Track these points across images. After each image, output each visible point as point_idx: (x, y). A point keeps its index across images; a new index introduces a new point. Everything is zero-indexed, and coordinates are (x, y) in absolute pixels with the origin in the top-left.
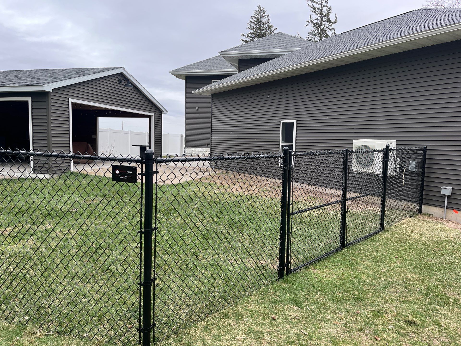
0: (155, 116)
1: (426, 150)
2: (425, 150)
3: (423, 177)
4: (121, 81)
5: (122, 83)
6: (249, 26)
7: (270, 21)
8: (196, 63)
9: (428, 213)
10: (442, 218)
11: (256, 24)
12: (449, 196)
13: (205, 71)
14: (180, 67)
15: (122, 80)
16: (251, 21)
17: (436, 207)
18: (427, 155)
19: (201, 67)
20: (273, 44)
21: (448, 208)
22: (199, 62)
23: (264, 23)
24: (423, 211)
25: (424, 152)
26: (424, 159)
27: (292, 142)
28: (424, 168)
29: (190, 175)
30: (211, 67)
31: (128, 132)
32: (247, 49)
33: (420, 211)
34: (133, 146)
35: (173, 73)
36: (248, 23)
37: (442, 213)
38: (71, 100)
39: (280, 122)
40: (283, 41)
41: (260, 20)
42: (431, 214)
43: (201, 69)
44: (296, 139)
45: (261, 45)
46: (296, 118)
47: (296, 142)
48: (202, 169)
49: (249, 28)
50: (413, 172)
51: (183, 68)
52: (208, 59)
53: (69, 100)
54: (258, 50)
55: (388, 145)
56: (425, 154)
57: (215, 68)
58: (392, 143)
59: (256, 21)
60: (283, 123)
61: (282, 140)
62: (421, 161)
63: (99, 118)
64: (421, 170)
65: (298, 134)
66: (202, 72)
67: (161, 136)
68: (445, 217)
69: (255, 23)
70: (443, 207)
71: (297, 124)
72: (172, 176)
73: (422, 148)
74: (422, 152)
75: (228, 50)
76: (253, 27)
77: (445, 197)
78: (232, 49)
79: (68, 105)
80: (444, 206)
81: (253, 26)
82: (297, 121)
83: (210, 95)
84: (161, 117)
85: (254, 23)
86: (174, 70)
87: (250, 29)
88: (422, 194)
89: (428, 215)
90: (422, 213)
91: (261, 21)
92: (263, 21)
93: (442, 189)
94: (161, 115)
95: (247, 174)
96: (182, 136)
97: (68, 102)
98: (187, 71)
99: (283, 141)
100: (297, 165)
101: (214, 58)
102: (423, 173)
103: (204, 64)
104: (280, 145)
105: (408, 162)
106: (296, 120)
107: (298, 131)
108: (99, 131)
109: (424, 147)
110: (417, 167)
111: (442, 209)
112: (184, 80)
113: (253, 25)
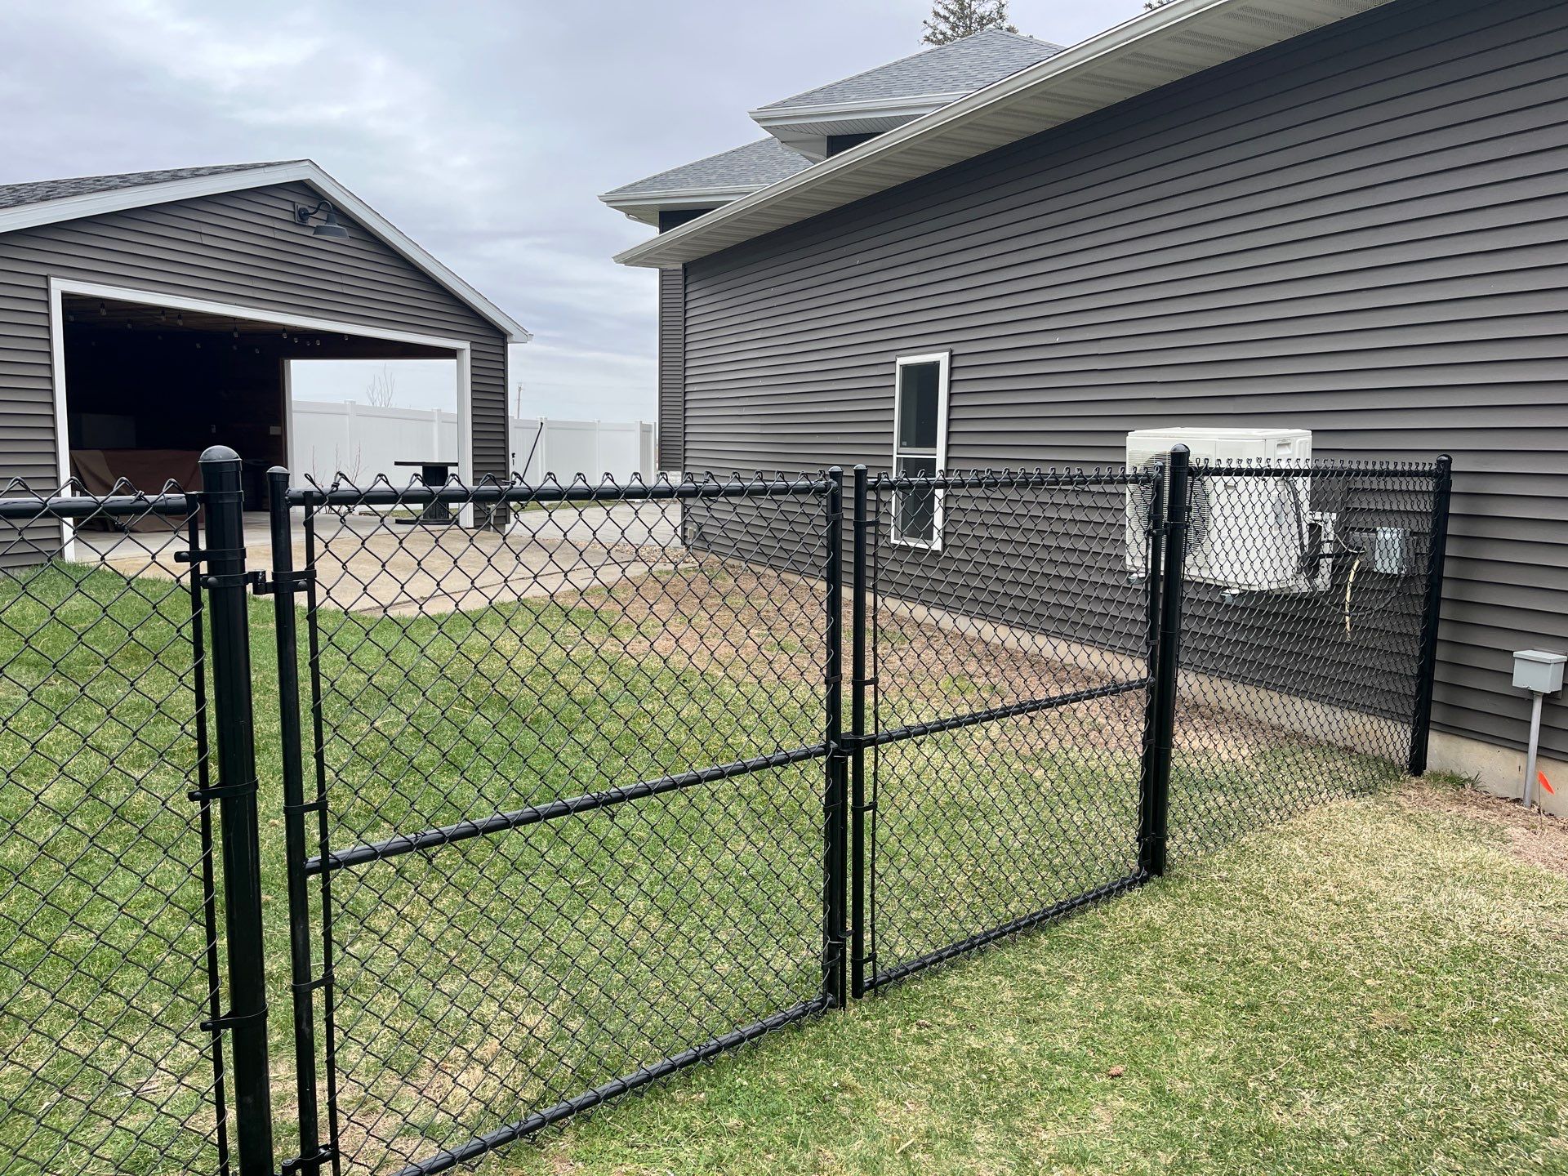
0: (472, 350)
1: (1450, 472)
2: (1443, 474)
3: (1433, 599)
4: (302, 217)
5: (311, 222)
6: (928, 32)
7: (1005, 11)
8: (697, 163)
9: (1456, 771)
10: (1517, 801)
11: (955, 23)
12: (1549, 700)
13: (725, 191)
14: (639, 180)
15: (311, 211)
16: (937, 14)
17: (1491, 746)
18: (1453, 501)
19: (714, 177)
20: (954, 73)
21: (1544, 752)
22: (708, 159)
23: (982, 18)
24: (1433, 762)
25: (1437, 485)
26: (1441, 515)
27: (934, 444)
28: (1437, 558)
29: (566, 575)
30: (749, 173)
31: (432, 413)
32: (854, 96)
33: (1417, 764)
34: (397, 463)
35: (614, 201)
36: (925, 22)
37: (1517, 775)
38: (59, 286)
39: (895, 362)
40: (997, 62)
41: (970, 6)
42: (1469, 780)
43: (710, 183)
44: (949, 434)
45: (911, 79)
46: (950, 346)
47: (949, 447)
48: (642, 552)
49: (928, 39)
50: (1390, 578)
51: (648, 182)
52: (744, 148)
53: (48, 283)
54: (894, 96)
55: (1183, 449)
56: (1443, 494)
57: (763, 178)
58: (1288, 444)
59: (953, 13)
60: (905, 368)
61: (902, 438)
62: (1427, 526)
63: (292, 362)
64: (1422, 568)
65: (954, 410)
66: (712, 192)
67: (505, 425)
68: (1532, 794)
69: (952, 19)
70: (1522, 746)
71: (952, 369)
72: (456, 583)
73: (1429, 462)
74: (1429, 485)
75: (783, 104)
76: (943, 34)
77: (1531, 702)
78: (799, 97)
79: (48, 303)
80: (1528, 744)
81: (944, 30)
82: (952, 357)
83: (680, 266)
84: (504, 355)
85: (946, 19)
86: (618, 191)
87: (932, 41)
88: (1425, 680)
89: (1455, 781)
90: (1426, 772)
91: (974, 12)
92: (980, 11)
93: (1516, 661)
94: (504, 348)
95: (788, 570)
96: (645, 430)
97: (47, 291)
98: (662, 193)
99: (905, 443)
100: (951, 541)
101: (764, 144)
102: (1435, 580)
103: (726, 164)
104: (895, 456)
105: (1367, 530)
106: (947, 354)
107: (955, 397)
108: (294, 408)
109: (1439, 462)
110: (1411, 556)
111: (1517, 758)
112: (654, 225)
113: (944, 27)
